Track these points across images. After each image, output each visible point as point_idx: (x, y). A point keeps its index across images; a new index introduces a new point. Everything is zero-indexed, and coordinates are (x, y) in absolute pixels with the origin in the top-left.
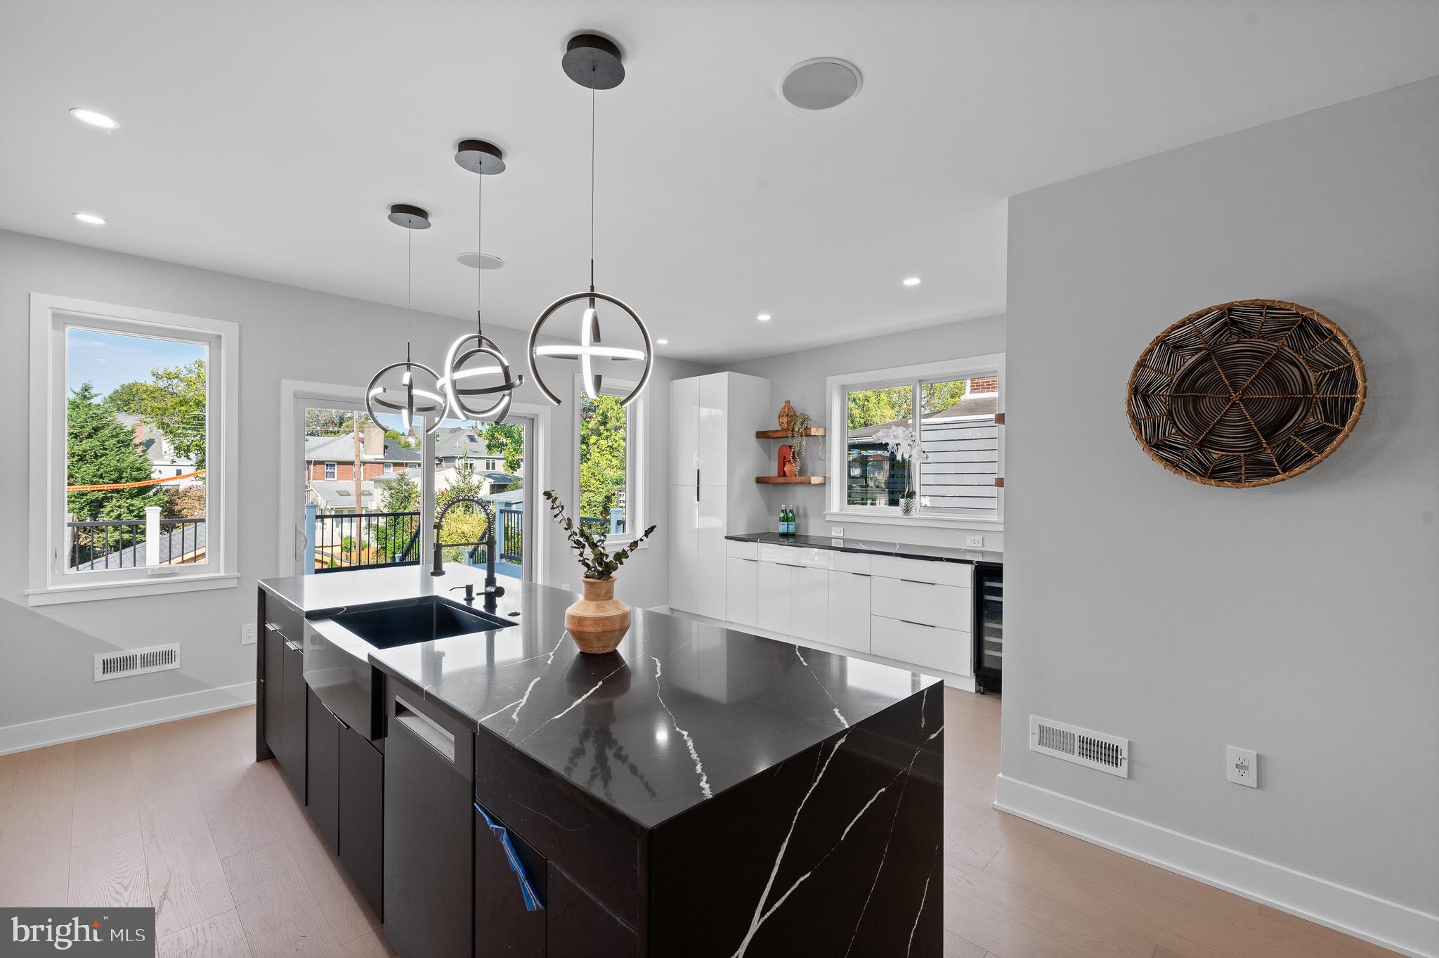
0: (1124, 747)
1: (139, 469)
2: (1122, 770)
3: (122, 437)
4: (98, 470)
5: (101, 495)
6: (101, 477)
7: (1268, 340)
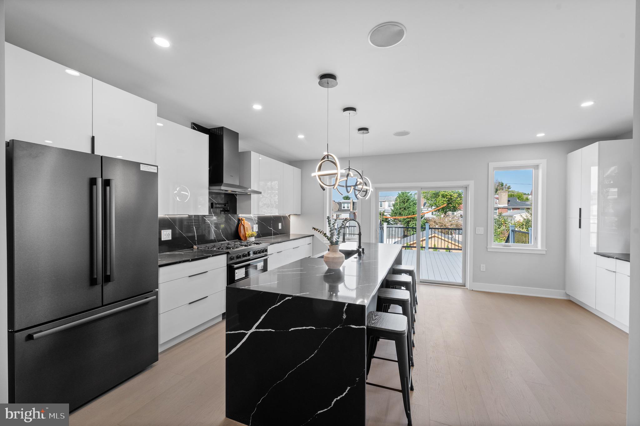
3: (414, 202)
4: (408, 212)
5: (409, 220)
6: (409, 214)
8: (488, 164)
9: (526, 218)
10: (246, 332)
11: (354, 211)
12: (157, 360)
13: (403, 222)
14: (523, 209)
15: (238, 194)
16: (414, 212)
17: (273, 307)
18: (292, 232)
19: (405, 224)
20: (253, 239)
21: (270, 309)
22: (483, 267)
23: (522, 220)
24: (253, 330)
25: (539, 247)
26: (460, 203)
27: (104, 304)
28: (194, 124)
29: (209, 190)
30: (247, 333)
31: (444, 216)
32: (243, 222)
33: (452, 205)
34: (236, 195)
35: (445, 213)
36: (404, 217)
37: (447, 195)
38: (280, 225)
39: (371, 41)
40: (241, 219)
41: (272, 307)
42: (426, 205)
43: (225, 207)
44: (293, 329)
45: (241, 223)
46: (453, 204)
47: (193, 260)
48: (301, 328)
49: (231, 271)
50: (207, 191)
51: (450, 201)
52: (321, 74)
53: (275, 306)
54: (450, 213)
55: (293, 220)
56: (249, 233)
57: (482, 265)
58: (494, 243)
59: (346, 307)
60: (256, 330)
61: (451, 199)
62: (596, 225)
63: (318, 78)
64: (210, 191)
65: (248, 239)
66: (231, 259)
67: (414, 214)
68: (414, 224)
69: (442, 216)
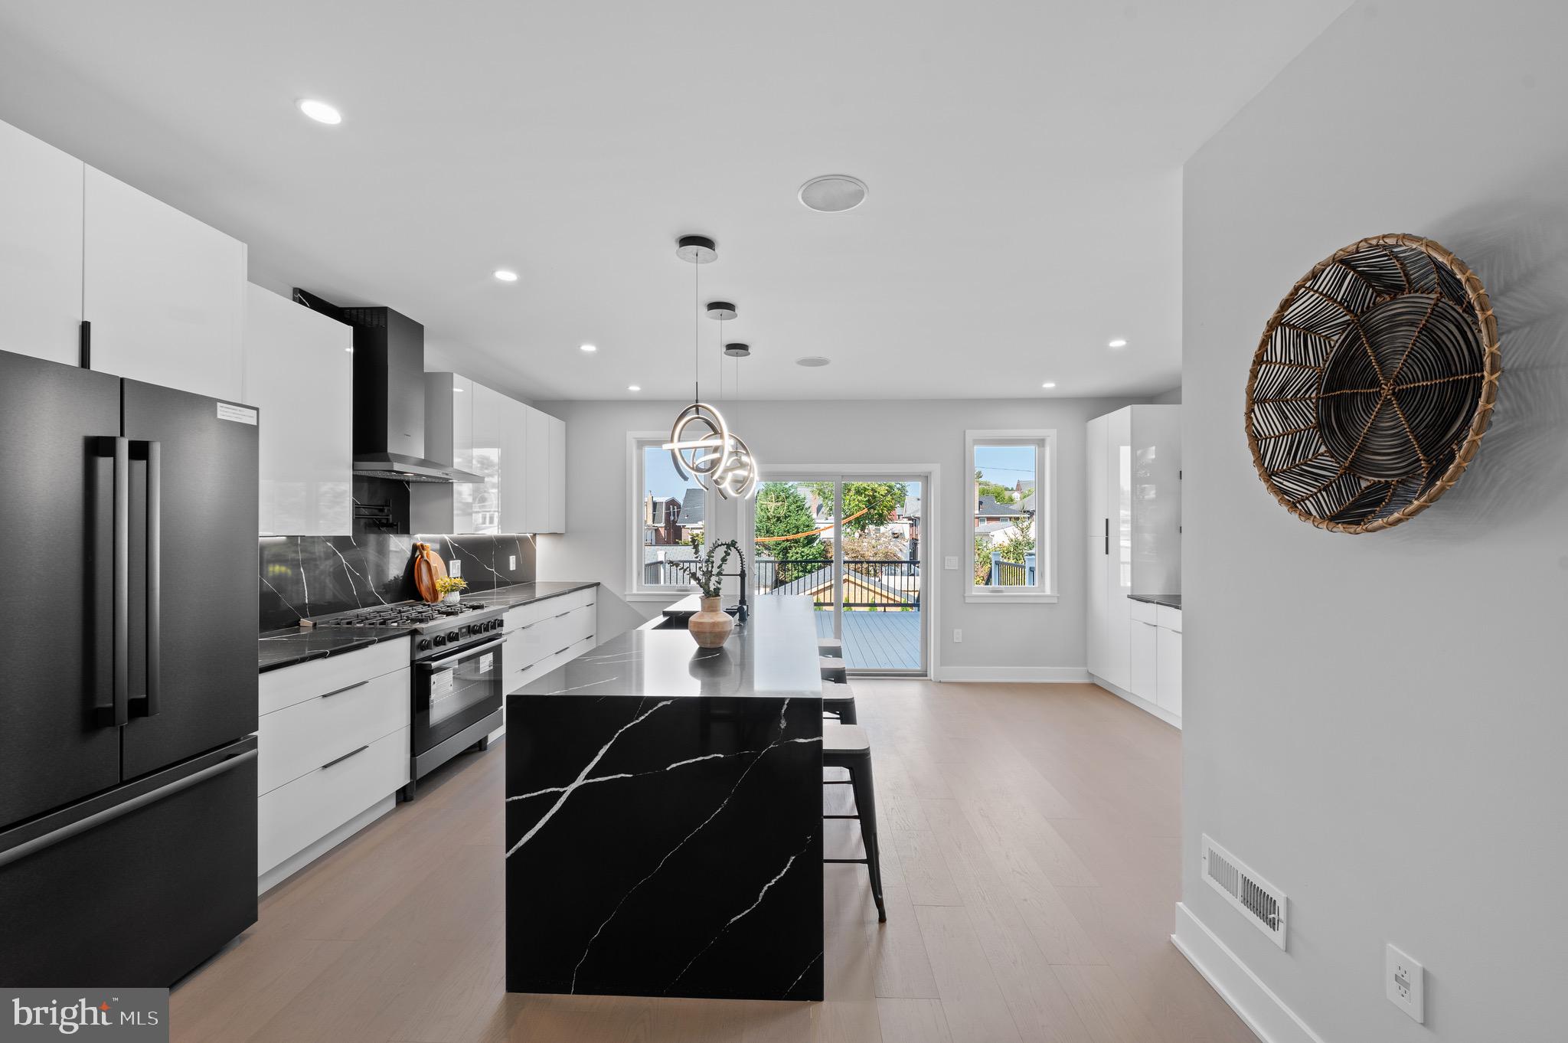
0: (1281, 904)
1: (808, 526)
2: (1278, 937)
3: (799, 502)
4: (786, 527)
5: (788, 544)
6: (788, 531)
7: (1422, 293)
8: (965, 432)
9: (1013, 537)
10: (561, 790)
11: (656, 525)
12: (255, 919)
13: (775, 549)
14: (1005, 519)
15: (413, 482)
16: (797, 527)
17: (629, 726)
18: (540, 577)
19: (779, 554)
20: (455, 597)
21: (620, 731)
22: (958, 635)
23: (1007, 543)
24: (580, 781)
25: (1048, 591)
26: (891, 507)
27: (125, 778)
28: (302, 292)
29: (353, 470)
30: (565, 791)
31: (860, 535)
32: (425, 553)
33: (876, 512)
34: (408, 482)
35: (863, 529)
36: (776, 539)
37: (865, 489)
38: (512, 559)
39: (802, 198)
40: (422, 546)
41: (625, 727)
42: (823, 509)
43: (381, 514)
44: (674, 765)
45: (422, 557)
46: (878, 510)
47: (334, 653)
48: (694, 760)
49: (421, 678)
50: (349, 473)
51: (871, 503)
52: (683, 234)
53: (632, 724)
54: (872, 527)
55: (543, 548)
56: (441, 580)
57: (956, 631)
58: (976, 586)
59: (785, 707)
60: (585, 782)
61: (874, 497)
62: (1129, 550)
63: (676, 241)
64: (357, 473)
65: (441, 596)
66: (423, 647)
67: (798, 532)
68: (799, 555)
69: (857, 535)
